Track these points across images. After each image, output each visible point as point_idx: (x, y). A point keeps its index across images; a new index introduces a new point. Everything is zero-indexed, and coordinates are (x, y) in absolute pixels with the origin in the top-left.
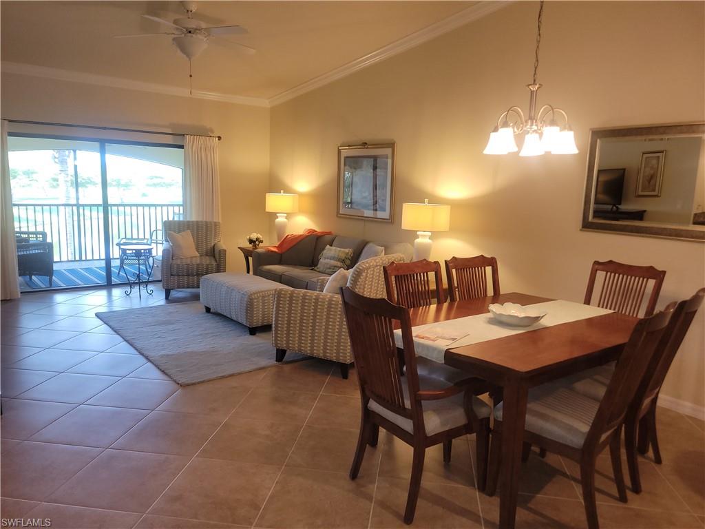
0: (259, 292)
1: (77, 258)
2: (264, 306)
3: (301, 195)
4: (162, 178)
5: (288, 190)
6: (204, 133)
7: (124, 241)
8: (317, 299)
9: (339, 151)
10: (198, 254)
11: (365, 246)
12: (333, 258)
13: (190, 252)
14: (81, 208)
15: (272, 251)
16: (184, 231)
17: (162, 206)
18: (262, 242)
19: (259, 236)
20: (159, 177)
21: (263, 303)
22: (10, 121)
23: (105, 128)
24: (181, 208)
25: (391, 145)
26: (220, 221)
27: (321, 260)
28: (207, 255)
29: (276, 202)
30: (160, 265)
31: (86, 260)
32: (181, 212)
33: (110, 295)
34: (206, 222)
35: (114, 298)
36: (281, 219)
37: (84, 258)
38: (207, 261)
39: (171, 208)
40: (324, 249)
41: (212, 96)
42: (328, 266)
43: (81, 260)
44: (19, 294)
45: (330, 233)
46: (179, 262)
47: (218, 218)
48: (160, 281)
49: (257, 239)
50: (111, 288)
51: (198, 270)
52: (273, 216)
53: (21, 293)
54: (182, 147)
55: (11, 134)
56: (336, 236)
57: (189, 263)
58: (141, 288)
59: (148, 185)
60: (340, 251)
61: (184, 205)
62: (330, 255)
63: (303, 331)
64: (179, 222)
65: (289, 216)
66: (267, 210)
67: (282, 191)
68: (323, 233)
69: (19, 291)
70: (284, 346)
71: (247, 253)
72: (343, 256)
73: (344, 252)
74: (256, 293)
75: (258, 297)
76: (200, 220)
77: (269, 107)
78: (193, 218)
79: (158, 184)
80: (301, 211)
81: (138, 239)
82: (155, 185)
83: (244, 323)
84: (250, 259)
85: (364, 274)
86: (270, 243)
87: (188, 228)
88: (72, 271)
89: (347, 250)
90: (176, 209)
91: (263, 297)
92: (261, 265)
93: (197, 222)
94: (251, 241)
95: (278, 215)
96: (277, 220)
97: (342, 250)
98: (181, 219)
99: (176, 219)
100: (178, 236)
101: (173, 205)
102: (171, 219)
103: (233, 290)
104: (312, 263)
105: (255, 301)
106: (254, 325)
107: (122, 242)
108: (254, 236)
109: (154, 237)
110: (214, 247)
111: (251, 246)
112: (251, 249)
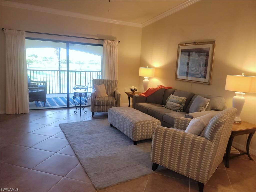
0: (140, 122)
1: (59, 93)
2: (142, 130)
3: (156, 69)
4: (94, 61)
5: (150, 66)
6: (112, 39)
7: (77, 87)
8: (184, 138)
9: (179, 47)
10: (107, 95)
11: (193, 96)
12: (176, 102)
13: (104, 95)
14: (61, 72)
15: (142, 96)
16: (101, 84)
17: (93, 72)
18: (136, 90)
19: (135, 88)
20: (93, 61)
21: (142, 128)
22: (26, 32)
23: (69, 36)
24: (101, 73)
25: (213, 42)
26: (118, 80)
27: (168, 102)
28: (111, 96)
29: (144, 72)
30: (90, 99)
31: (62, 93)
32: (101, 74)
33: (68, 113)
34: (112, 80)
35: (70, 114)
36: (146, 80)
37: (61, 93)
38: (111, 99)
39: (96, 73)
40: (169, 96)
41: (116, 22)
42: (172, 106)
43: (60, 93)
44: (29, 111)
45: (171, 88)
46: (98, 99)
47: (116, 78)
48: (90, 106)
49: (134, 89)
50: (69, 109)
51: (107, 103)
52: (143, 78)
53: (30, 110)
54: (102, 45)
55: (27, 38)
56: (175, 90)
57: (103, 100)
58: (81, 109)
59: (89, 64)
60: (179, 98)
61: (102, 72)
62: (173, 100)
63: (172, 156)
64: (99, 80)
65: (150, 78)
66: (140, 75)
67: (147, 67)
68: (168, 87)
69: (29, 109)
70: (159, 163)
71: (129, 96)
72: (181, 101)
73: (181, 99)
74: (139, 122)
75: (140, 125)
76: (109, 79)
77: (142, 27)
78: (106, 78)
79: (93, 63)
80: (156, 76)
81: (83, 86)
82: (92, 63)
83: (131, 138)
84: (131, 99)
85: (222, 126)
86: (141, 91)
87: (103, 83)
88: (56, 99)
89: (183, 98)
90: (99, 73)
91: (142, 125)
92: (137, 103)
93: (107, 80)
94: (131, 90)
95: (145, 78)
96: (144, 80)
97: (181, 98)
98: (100, 79)
99: (98, 78)
100: (99, 87)
101: (97, 72)
102: (96, 79)
103: (125, 118)
104: (163, 103)
105: (138, 127)
106: (137, 140)
107: (76, 87)
108: (133, 87)
109: (89, 85)
110: (115, 91)
111: (131, 92)
112: (131, 94)
